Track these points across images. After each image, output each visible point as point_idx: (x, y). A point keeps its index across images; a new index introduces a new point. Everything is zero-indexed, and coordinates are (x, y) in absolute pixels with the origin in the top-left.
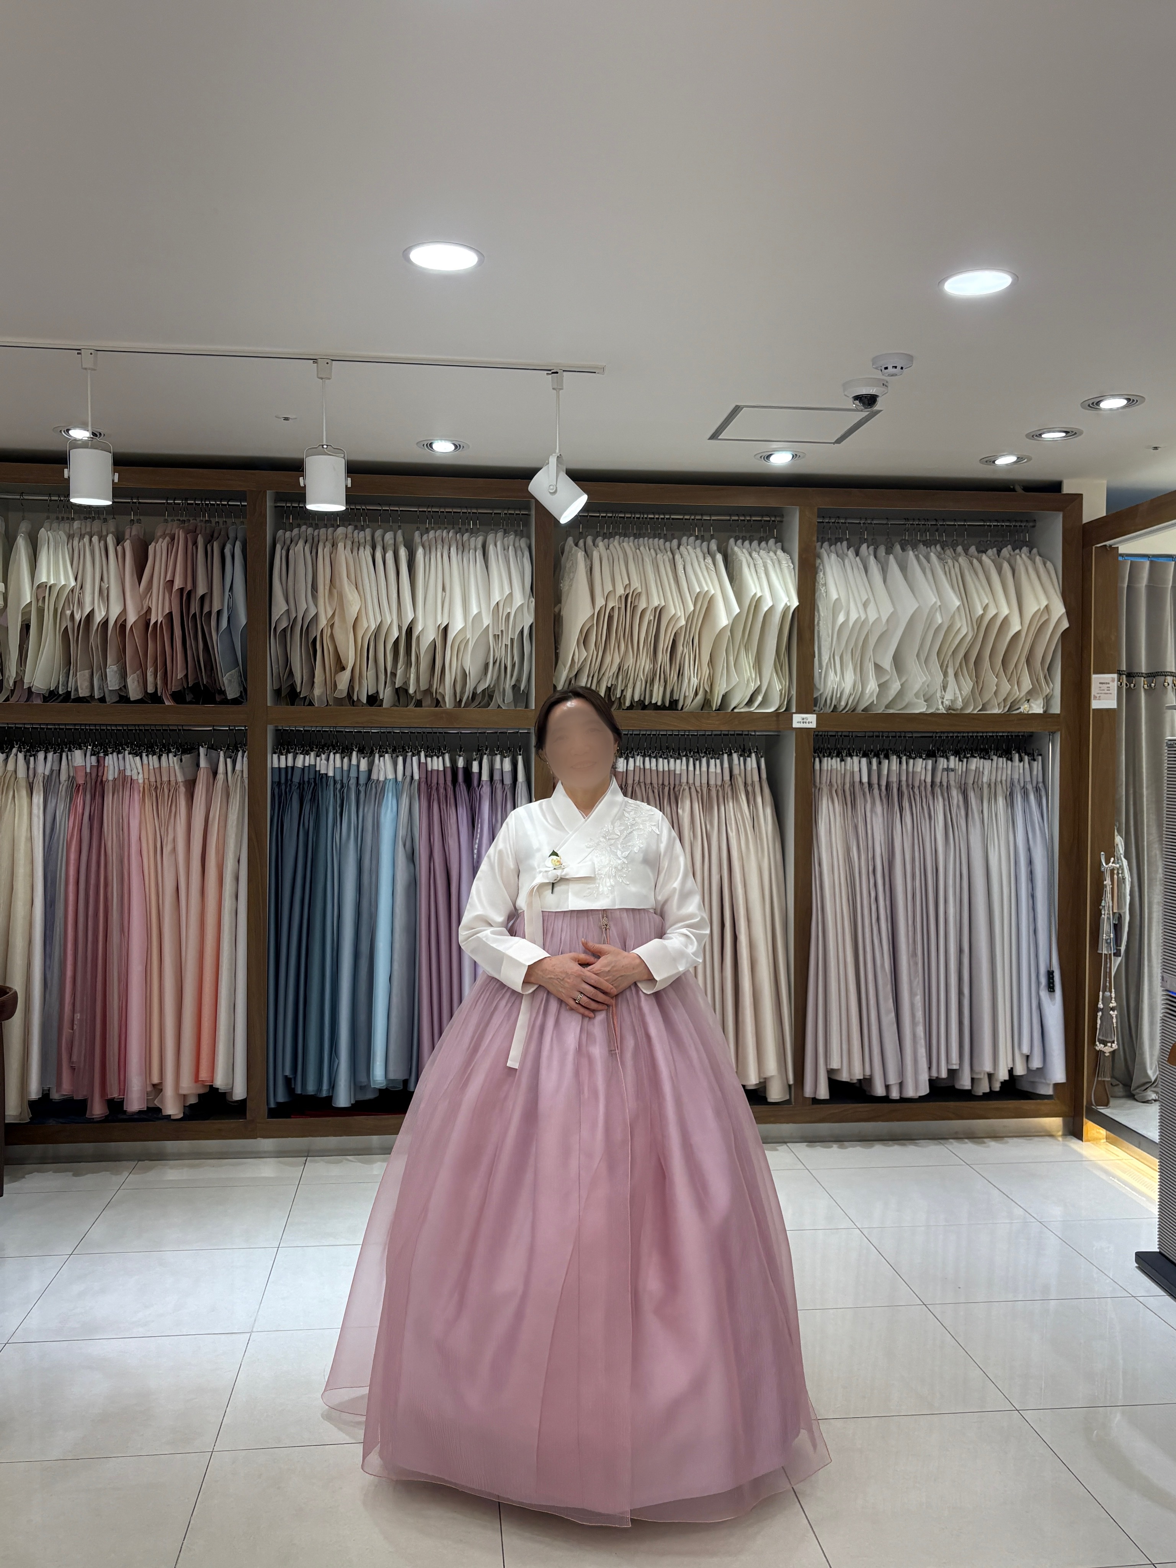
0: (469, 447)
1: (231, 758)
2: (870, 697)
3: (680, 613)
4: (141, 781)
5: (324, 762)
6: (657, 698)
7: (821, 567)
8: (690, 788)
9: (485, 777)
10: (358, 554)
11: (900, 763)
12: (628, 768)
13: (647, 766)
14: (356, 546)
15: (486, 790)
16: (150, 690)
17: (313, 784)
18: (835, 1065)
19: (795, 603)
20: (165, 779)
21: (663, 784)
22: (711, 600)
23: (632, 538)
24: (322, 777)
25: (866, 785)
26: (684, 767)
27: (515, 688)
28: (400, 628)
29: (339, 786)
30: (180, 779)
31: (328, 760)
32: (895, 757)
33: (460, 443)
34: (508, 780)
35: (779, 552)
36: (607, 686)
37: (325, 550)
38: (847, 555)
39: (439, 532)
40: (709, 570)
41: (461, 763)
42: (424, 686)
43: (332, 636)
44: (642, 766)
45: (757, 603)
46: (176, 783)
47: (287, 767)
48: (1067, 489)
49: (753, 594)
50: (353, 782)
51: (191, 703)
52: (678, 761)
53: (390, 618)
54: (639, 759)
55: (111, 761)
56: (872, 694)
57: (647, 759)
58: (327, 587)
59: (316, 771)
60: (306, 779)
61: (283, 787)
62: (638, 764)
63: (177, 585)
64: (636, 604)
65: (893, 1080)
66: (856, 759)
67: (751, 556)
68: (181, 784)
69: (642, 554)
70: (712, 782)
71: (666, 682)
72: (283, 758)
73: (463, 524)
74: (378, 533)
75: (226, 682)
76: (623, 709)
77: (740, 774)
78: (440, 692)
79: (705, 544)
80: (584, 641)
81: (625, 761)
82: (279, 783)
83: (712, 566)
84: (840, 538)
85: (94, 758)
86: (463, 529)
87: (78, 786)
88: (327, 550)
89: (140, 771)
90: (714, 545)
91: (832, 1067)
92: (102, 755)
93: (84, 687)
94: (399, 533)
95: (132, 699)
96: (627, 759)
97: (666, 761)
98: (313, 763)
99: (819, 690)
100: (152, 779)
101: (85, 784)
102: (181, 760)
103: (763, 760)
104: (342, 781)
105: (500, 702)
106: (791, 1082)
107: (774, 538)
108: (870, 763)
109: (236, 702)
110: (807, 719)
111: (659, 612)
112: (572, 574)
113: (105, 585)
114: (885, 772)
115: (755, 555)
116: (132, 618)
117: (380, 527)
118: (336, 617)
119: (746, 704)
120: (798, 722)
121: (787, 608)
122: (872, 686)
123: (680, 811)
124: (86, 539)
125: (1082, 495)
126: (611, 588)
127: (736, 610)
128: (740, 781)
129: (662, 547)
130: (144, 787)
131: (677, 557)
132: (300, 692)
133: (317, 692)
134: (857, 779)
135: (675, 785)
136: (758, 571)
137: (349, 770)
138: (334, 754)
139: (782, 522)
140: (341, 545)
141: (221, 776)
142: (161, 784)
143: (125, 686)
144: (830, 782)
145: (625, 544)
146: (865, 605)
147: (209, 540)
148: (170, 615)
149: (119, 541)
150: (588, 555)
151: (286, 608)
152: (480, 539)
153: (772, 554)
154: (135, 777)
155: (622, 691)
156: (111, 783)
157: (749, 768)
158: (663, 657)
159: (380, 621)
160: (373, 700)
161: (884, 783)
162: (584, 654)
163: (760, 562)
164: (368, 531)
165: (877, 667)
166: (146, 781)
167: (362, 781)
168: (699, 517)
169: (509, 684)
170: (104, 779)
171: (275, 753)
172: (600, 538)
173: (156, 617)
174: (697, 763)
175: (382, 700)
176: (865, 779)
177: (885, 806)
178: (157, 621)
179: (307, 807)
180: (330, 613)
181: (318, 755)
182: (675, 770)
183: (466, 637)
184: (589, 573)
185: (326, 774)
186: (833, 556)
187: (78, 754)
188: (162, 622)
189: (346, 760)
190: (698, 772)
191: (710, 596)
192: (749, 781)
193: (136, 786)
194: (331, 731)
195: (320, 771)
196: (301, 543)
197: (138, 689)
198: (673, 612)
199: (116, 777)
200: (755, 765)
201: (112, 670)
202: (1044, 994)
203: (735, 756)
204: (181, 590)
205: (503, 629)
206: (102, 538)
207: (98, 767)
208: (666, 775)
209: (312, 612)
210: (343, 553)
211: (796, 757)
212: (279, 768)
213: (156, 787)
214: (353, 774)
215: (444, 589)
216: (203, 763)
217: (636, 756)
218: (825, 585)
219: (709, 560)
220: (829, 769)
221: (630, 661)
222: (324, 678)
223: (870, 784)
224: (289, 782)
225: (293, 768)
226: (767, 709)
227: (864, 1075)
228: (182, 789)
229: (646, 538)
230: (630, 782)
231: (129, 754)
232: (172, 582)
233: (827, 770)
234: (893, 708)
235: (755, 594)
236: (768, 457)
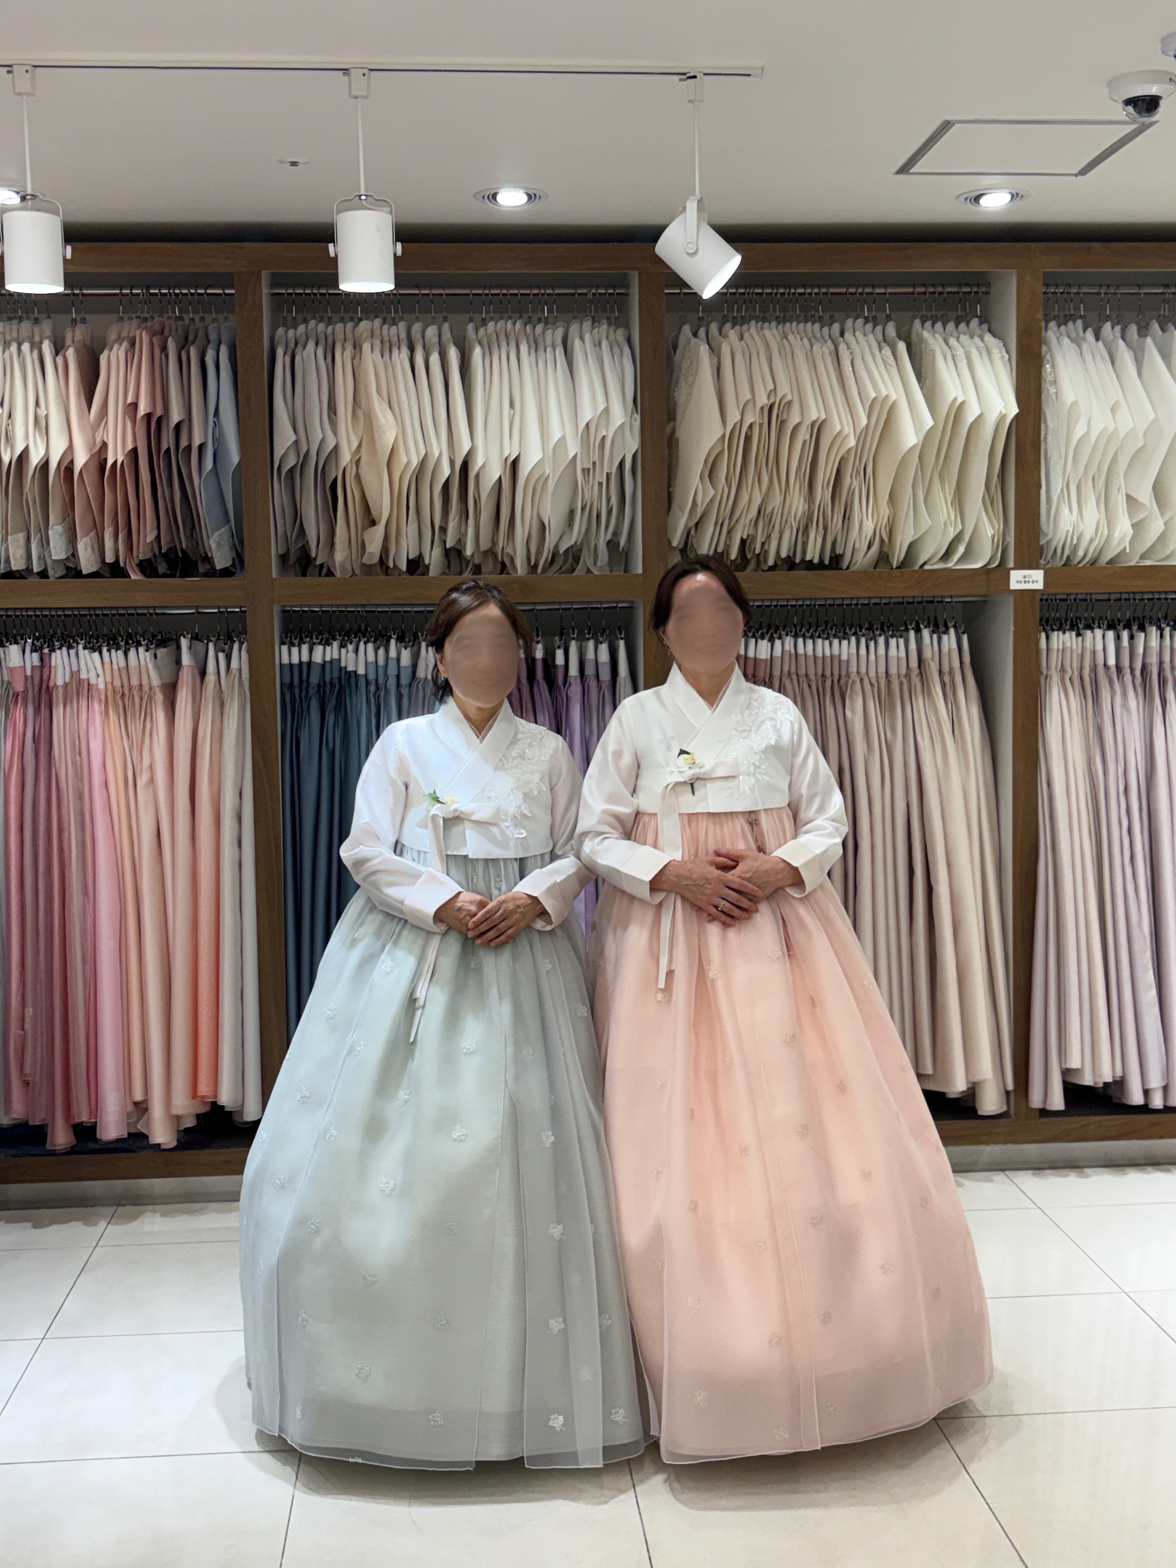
0: (548, 196)
1: (223, 651)
2: (1119, 543)
3: (848, 429)
4: (101, 686)
5: (352, 655)
6: (813, 554)
7: (1048, 357)
8: (861, 680)
9: (574, 671)
10: (391, 357)
11: (1162, 636)
12: (774, 654)
13: (801, 650)
14: (388, 347)
15: (575, 690)
16: (109, 558)
17: (337, 687)
18: (1074, 1062)
19: (1014, 410)
20: (135, 682)
21: (823, 675)
22: (892, 411)
23: (774, 324)
24: (350, 676)
25: (1114, 669)
26: (853, 650)
27: (612, 544)
28: (452, 463)
29: (372, 688)
30: (156, 682)
31: (356, 651)
32: (1154, 628)
33: (535, 191)
34: (606, 675)
35: (988, 337)
36: (742, 538)
37: (345, 353)
38: (1084, 339)
39: (501, 323)
40: (888, 367)
41: (539, 654)
42: (485, 545)
43: (358, 477)
44: (793, 651)
45: (959, 410)
46: (151, 688)
47: (301, 663)
49: (952, 398)
50: (392, 682)
51: (165, 576)
52: (845, 643)
53: (439, 448)
54: (789, 641)
55: (59, 659)
56: (1122, 539)
57: (800, 641)
58: (350, 408)
59: (341, 668)
60: (328, 679)
61: (297, 691)
62: (787, 648)
63: (143, 409)
64: (785, 417)
65: (1155, 1082)
66: (1098, 633)
67: (947, 343)
68: (157, 690)
69: (791, 345)
70: (893, 671)
71: (825, 529)
72: (295, 650)
73: (534, 311)
74: (417, 328)
75: (213, 545)
76: (763, 570)
77: (933, 658)
78: (508, 553)
79: (879, 328)
80: (711, 473)
81: (770, 644)
82: (291, 685)
83: (891, 360)
84: (1071, 315)
85: (36, 656)
86: (535, 319)
87: (16, 695)
88: (348, 353)
89: (100, 672)
90: (891, 330)
91: (1068, 1066)
92: (46, 651)
93: (18, 557)
94: (446, 326)
95: (85, 572)
96: (772, 640)
97: (827, 642)
98: (336, 656)
99: (1047, 535)
100: (117, 683)
101: (26, 691)
102: (155, 656)
103: (965, 638)
104: (377, 680)
105: (590, 564)
106: (1010, 1087)
107: (977, 317)
108: (1118, 638)
109: (226, 573)
110: (1030, 576)
111: (818, 429)
112: (690, 378)
113: (42, 412)
114: (1141, 650)
115: (953, 341)
116: (81, 458)
117: (417, 319)
118: (364, 451)
119: (941, 559)
120: (1017, 582)
121: (1003, 417)
122: (1123, 528)
123: (848, 713)
124: (14, 348)
126: (749, 396)
127: (930, 423)
128: (934, 668)
129: (818, 334)
130: (106, 695)
131: (842, 347)
132: (315, 558)
133: (340, 555)
134: (1100, 661)
135: (840, 676)
136: (959, 364)
137: (386, 666)
138: (365, 643)
139: (987, 293)
140: (366, 347)
141: (211, 677)
142: (130, 690)
143: (74, 555)
144: (1062, 666)
145: (767, 332)
146: (1114, 410)
147: (183, 345)
148: (134, 453)
149: (59, 348)
150: (715, 351)
151: (293, 438)
152: (560, 332)
153: (977, 340)
154: (93, 681)
155: (763, 544)
156: (61, 691)
157: (945, 649)
158: (823, 494)
159: (423, 453)
160: (416, 565)
161: (1138, 666)
162: (712, 492)
163: (960, 352)
164: (402, 325)
165: (1130, 498)
166: (109, 686)
167: (404, 680)
168: (869, 290)
169: (603, 537)
170: (51, 685)
171: (283, 643)
172: (728, 326)
173: (116, 455)
174: (872, 644)
175: (427, 567)
176: (1112, 661)
177: (1141, 698)
178: (116, 462)
179: (330, 718)
180: (355, 445)
181: (342, 646)
182: (840, 655)
183: (544, 473)
184: (716, 375)
185: (355, 672)
186: (1066, 341)
187: (14, 650)
188: (122, 463)
189: (381, 652)
190: (872, 657)
191: (891, 403)
192: (946, 668)
193: (95, 693)
194: (358, 612)
195: (346, 667)
196: (311, 345)
197: (93, 558)
198: (838, 428)
199: (67, 680)
200: (954, 646)
201: (56, 533)
203: (926, 633)
204: (148, 416)
205: (597, 459)
206: (36, 346)
207: (42, 667)
208: (828, 661)
209: (331, 444)
210: (371, 358)
211: (1015, 632)
212: (291, 665)
213: (123, 695)
214: (392, 671)
215: (512, 405)
216: (186, 659)
217: (784, 637)
218: (1055, 382)
219: (887, 351)
220: (1061, 647)
221: (777, 500)
222: (347, 537)
223: (1119, 669)
224: (305, 685)
225: (309, 664)
226: (971, 564)
227: (1114, 1077)
228: (159, 697)
229: (794, 323)
230: (777, 672)
231: (84, 648)
232: (135, 405)
233: (1058, 650)
234: (1151, 559)
235: (956, 399)
236: (977, 199)
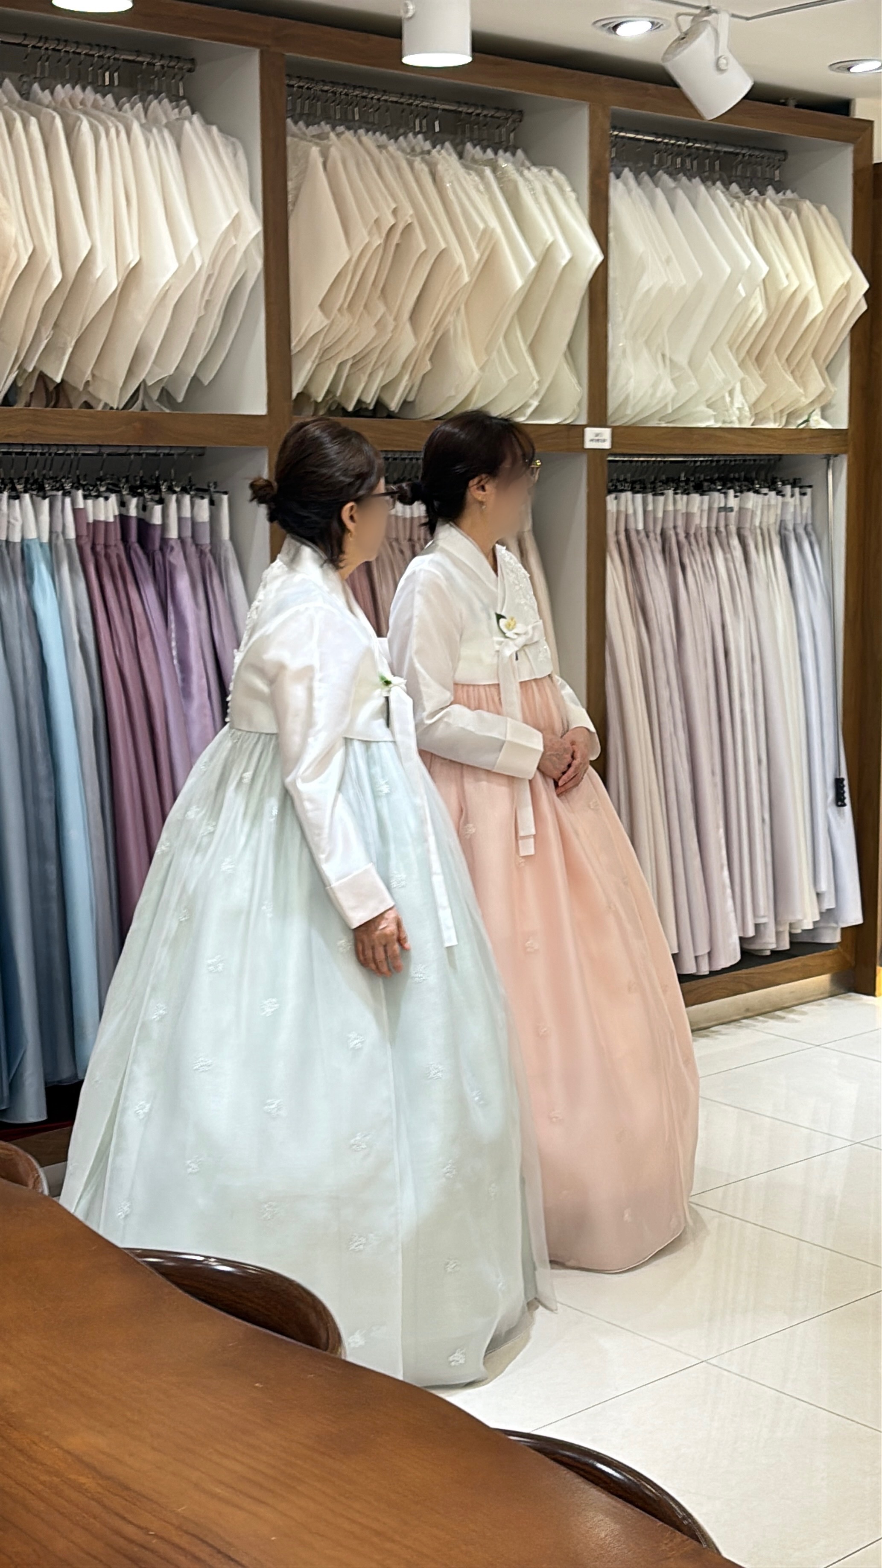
9: (173, 532)
15: (176, 556)
19: (599, 255)
34: (206, 541)
41: (133, 512)
48: (860, 111)
49: (542, 236)
56: (665, 397)
65: (702, 948)
66: (629, 495)
108: (644, 502)
110: (600, 435)
114: (661, 514)
115: (526, 173)
120: (592, 440)
125: (871, 123)
127: (531, 264)
136: (539, 201)
139: (521, 121)
153: (545, 173)
163: (537, 186)
202: (832, 810)
219: (475, 176)
220: (612, 509)
223: (644, 533)
226: (545, 418)
235: (546, 237)
236: (615, 27)
